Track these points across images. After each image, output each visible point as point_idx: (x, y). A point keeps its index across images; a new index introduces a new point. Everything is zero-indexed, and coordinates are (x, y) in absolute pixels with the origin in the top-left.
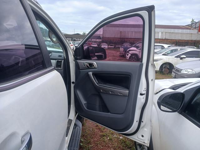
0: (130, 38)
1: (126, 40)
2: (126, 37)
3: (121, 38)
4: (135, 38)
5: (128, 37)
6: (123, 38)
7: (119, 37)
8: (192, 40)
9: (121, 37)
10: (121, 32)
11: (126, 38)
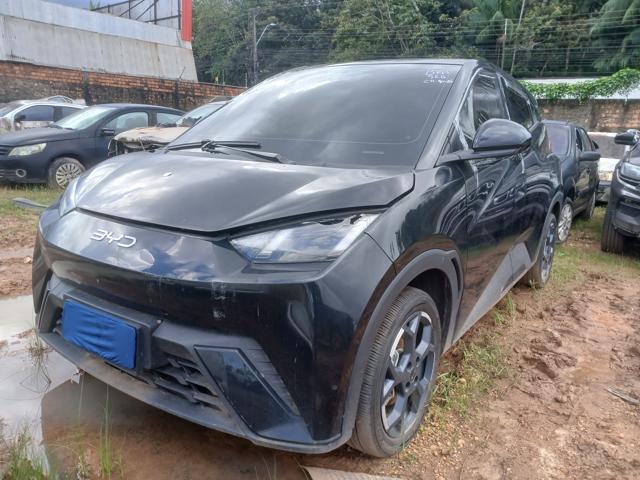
8: (162, 81)
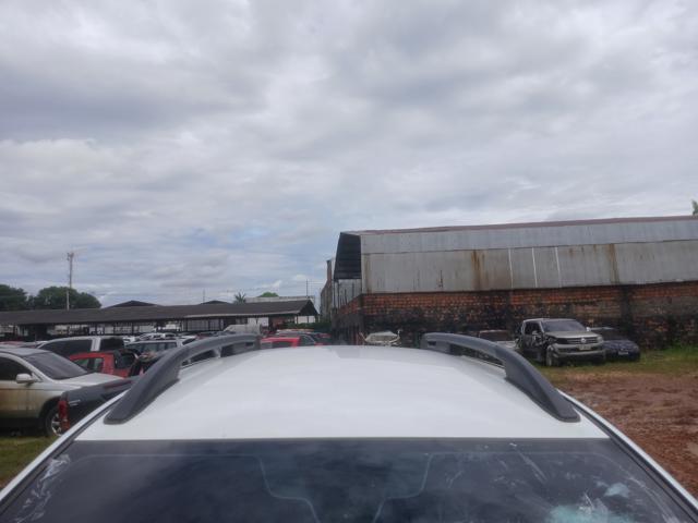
0: (538, 290)
1: (514, 301)
2: (512, 287)
3: (479, 293)
4: (571, 283)
5: (524, 285)
6: (491, 292)
7: (469, 287)
9: (485, 288)
10: (476, 257)
11: (516, 291)
